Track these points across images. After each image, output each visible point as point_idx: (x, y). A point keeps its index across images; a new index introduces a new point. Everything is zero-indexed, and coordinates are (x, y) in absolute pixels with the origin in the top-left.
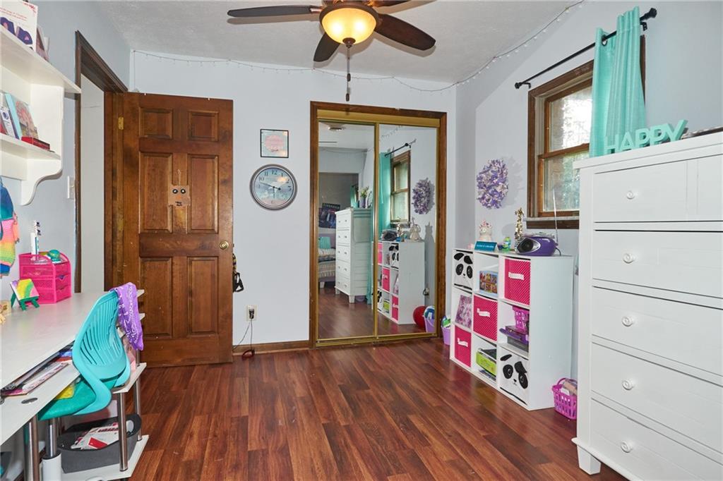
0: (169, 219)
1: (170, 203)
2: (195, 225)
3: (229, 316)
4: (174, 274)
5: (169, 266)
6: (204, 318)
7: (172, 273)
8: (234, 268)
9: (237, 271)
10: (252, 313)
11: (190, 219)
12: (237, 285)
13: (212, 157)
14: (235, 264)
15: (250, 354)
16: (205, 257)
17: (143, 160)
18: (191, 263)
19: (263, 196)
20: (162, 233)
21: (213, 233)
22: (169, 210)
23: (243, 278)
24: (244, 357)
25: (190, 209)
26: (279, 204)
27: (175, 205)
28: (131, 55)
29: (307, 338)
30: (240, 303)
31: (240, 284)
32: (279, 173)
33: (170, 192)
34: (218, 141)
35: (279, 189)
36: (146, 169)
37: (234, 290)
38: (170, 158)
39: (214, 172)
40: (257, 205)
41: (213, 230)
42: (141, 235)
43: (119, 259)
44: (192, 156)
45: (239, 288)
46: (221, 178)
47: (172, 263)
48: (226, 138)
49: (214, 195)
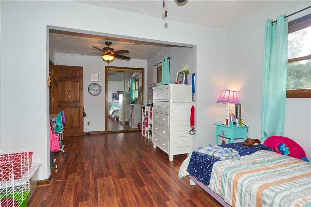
0: (66, 98)
1: (66, 94)
2: (73, 99)
3: (83, 124)
4: (68, 112)
5: (66, 110)
6: (75, 124)
7: (67, 112)
8: (84, 111)
9: (85, 112)
10: (89, 123)
11: (72, 98)
12: (85, 115)
13: (78, 82)
14: (84, 110)
15: (88, 134)
16: (76, 108)
17: (59, 83)
18: (72, 110)
19: (92, 92)
20: (64, 102)
21: (78, 102)
22: (66, 96)
23: (86, 114)
24: (87, 135)
25: (72, 96)
26: (96, 94)
27: (68, 94)
28: (55, 54)
29: (105, 130)
30: (86, 120)
31: (86, 115)
32: (96, 85)
33: (66, 91)
34: (79, 78)
35: (96, 90)
36: (60, 85)
37: (84, 117)
38: (66, 82)
39: (78, 86)
40: (90, 94)
41: (78, 101)
42: (59, 102)
43: (52, 109)
44: (72, 81)
45: (85, 116)
46: (80, 87)
47: (67, 110)
48: (81, 76)
49: (78, 91)
